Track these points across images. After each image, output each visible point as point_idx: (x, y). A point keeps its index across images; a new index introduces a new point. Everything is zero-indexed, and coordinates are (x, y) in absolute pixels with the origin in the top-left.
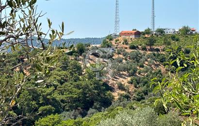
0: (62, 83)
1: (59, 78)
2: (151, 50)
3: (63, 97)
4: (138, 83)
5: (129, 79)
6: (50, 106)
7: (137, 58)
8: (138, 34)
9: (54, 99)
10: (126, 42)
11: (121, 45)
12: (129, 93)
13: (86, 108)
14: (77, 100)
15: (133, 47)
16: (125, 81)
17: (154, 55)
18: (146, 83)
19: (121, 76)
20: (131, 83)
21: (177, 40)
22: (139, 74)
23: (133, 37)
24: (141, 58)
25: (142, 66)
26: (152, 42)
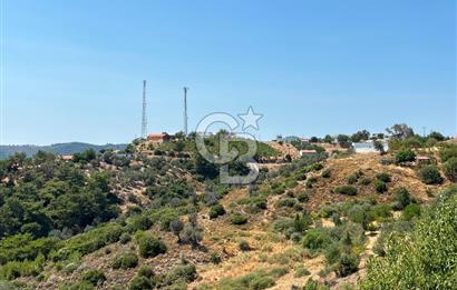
0: (57, 195)
1: (55, 190)
2: (180, 156)
3: (55, 212)
4: (154, 194)
5: (144, 189)
6: (35, 223)
7: (158, 166)
8: (167, 137)
9: (43, 215)
10: (151, 147)
11: (145, 150)
12: (141, 205)
13: (83, 225)
14: (73, 215)
15: (158, 153)
16: (139, 191)
17: (181, 161)
18: (163, 193)
19: (135, 186)
20: (145, 194)
21: (212, 145)
22: (159, 183)
23: (161, 141)
24: (164, 164)
25: (163, 174)
26: (180, 147)
